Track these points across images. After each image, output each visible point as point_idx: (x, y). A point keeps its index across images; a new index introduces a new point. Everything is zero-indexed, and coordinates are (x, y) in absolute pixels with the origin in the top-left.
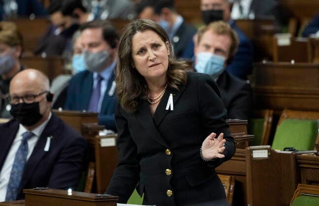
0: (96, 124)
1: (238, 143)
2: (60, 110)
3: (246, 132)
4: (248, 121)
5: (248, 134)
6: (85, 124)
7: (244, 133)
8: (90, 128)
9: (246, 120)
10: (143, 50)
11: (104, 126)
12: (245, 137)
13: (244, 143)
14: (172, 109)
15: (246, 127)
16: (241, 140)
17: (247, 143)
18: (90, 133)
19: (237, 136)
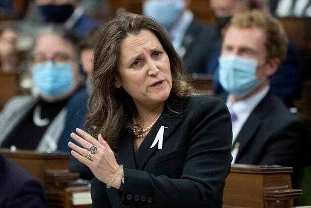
0: (66, 171)
1: (278, 202)
2: (13, 149)
3: (291, 185)
4: (293, 169)
5: (294, 188)
6: (49, 171)
7: (287, 186)
8: (57, 176)
9: (290, 166)
10: (139, 61)
11: (77, 174)
12: (288, 193)
13: (287, 202)
14: (160, 147)
15: (289, 178)
16: (281, 197)
17: (291, 202)
18: (57, 184)
19: (276, 191)
